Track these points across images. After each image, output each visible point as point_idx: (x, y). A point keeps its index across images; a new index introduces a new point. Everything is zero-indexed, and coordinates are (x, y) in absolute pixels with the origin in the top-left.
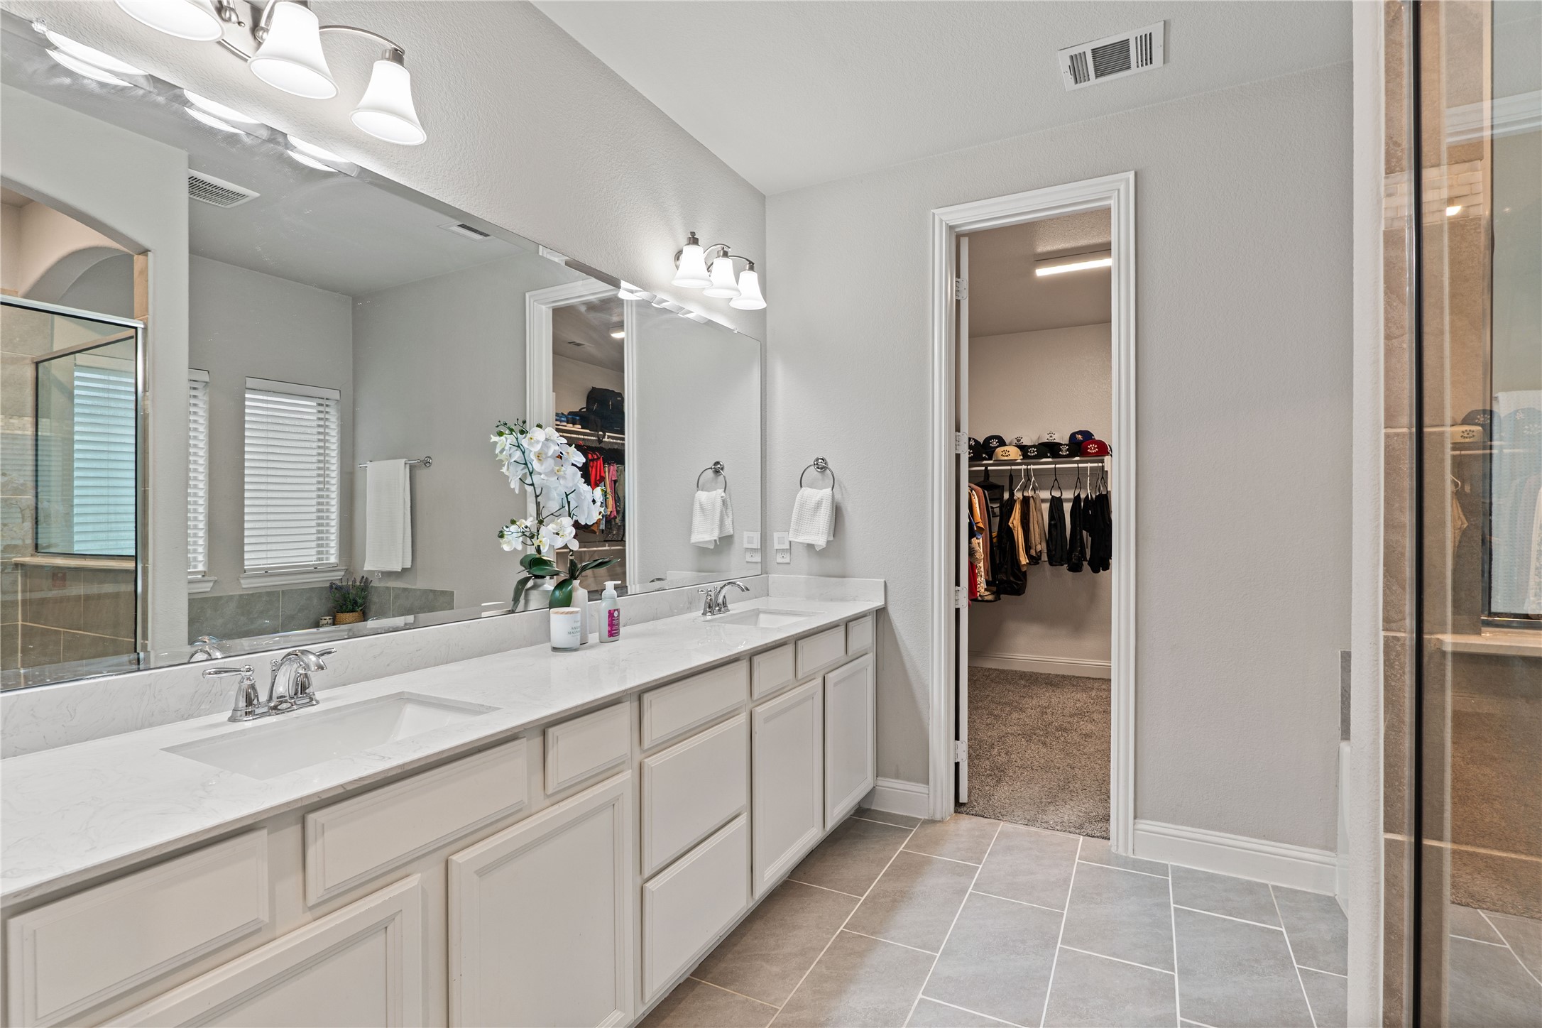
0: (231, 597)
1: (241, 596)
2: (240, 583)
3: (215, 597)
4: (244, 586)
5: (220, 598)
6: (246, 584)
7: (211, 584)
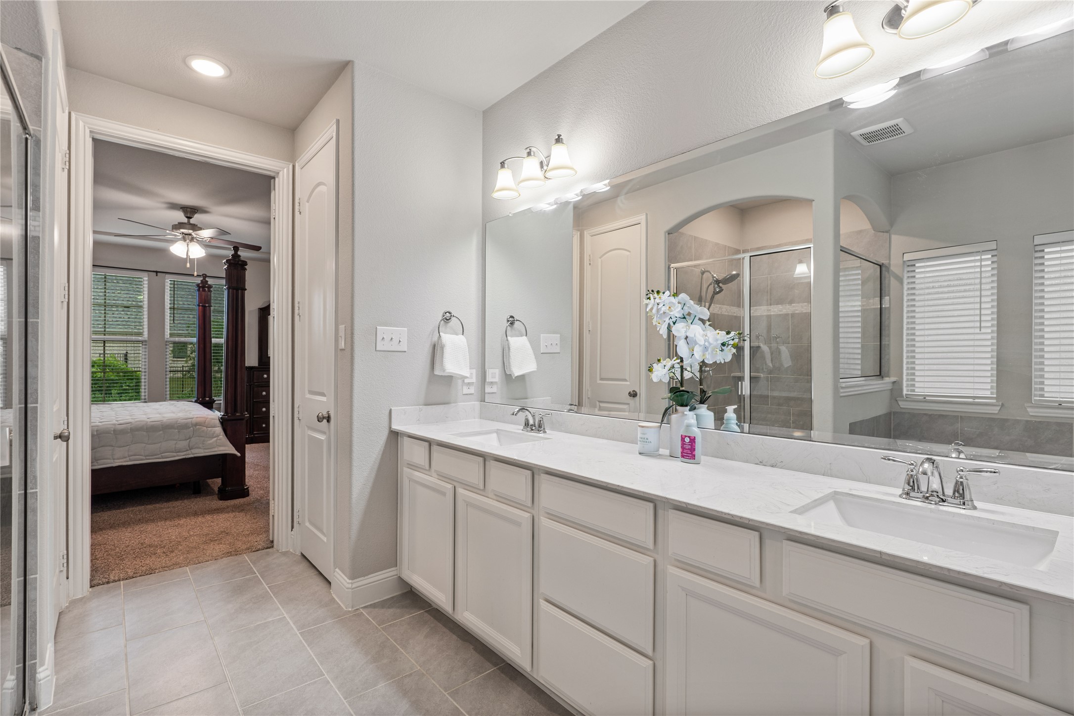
0: (1018, 421)
1: (1027, 421)
2: (1027, 411)
3: (1001, 419)
4: (1031, 414)
5: (1006, 420)
6: (1032, 411)
7: (999, 408)
